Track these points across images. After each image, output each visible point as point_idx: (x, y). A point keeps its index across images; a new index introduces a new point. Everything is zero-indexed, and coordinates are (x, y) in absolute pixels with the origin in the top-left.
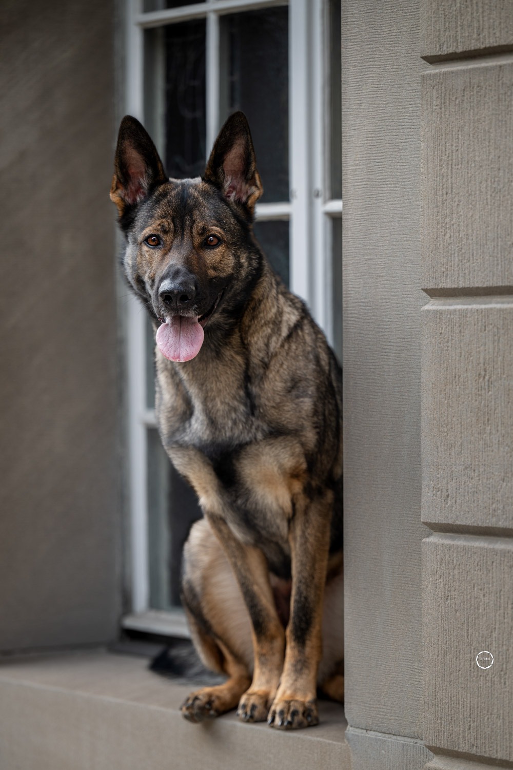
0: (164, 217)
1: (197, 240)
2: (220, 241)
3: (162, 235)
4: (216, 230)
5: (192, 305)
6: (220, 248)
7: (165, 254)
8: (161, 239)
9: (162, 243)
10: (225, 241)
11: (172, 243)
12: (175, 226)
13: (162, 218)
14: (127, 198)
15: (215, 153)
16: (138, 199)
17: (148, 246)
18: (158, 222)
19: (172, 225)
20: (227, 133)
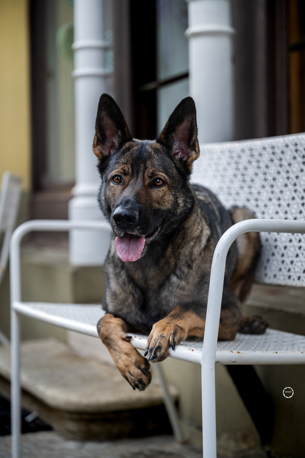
0: (126, 164)
1: (148, 181)
2: (164, 183)
3: (123, 176)
4: (162, 175)
5: (136, 226)
6: (164, 188)
7: (123, 189)
8: (122, 178)
9: (122, 181)
10: (168, 184)
11: (129, 181)
12: (132, 170)
13: (124, 164)
14: (104, 151)
15: (169, 123)
16: (112, 152)
17: (113, 183)
18: (122, 166)
19: (130, 170)
20: (180, 111)
